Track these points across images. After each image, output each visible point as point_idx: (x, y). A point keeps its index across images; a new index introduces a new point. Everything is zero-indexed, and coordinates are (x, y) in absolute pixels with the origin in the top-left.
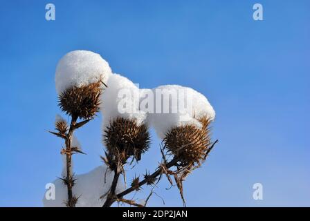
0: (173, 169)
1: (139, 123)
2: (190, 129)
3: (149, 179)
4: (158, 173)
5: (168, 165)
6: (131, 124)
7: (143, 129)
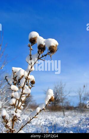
0: (50, 53)
1: (44, 45)
2: (53, 46)
3: (45, 55)
4: (47, 54)
5: (49, 53)
6: (42, 45)
7: (44, 46)
